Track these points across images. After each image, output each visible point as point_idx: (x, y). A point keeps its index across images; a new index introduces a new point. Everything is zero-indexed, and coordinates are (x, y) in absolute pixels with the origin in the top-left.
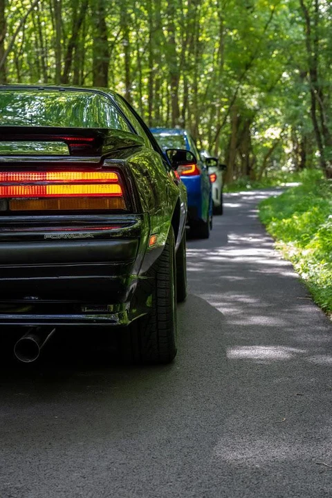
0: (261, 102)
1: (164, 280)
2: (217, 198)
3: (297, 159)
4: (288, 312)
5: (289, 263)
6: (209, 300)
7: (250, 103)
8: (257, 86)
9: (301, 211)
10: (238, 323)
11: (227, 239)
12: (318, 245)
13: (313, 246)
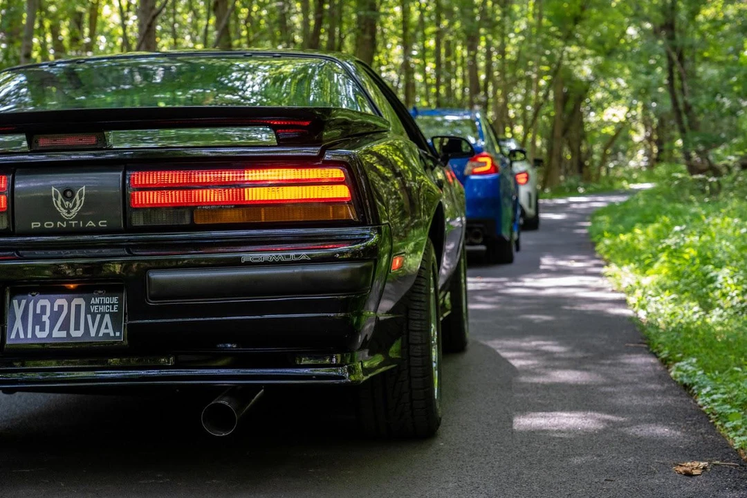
0: (596, 70)
1: (418, 320)
2: (530, 206)
3: (651, 150)
4: (610, 365)
5: (623, 296)
6: (500, 349)
7: (581, 71)
8: (590, 48)
9: (646, 222)
10: (536, 380)
11: (539, 263)
12: (665, 271)
13: (659, 273)
